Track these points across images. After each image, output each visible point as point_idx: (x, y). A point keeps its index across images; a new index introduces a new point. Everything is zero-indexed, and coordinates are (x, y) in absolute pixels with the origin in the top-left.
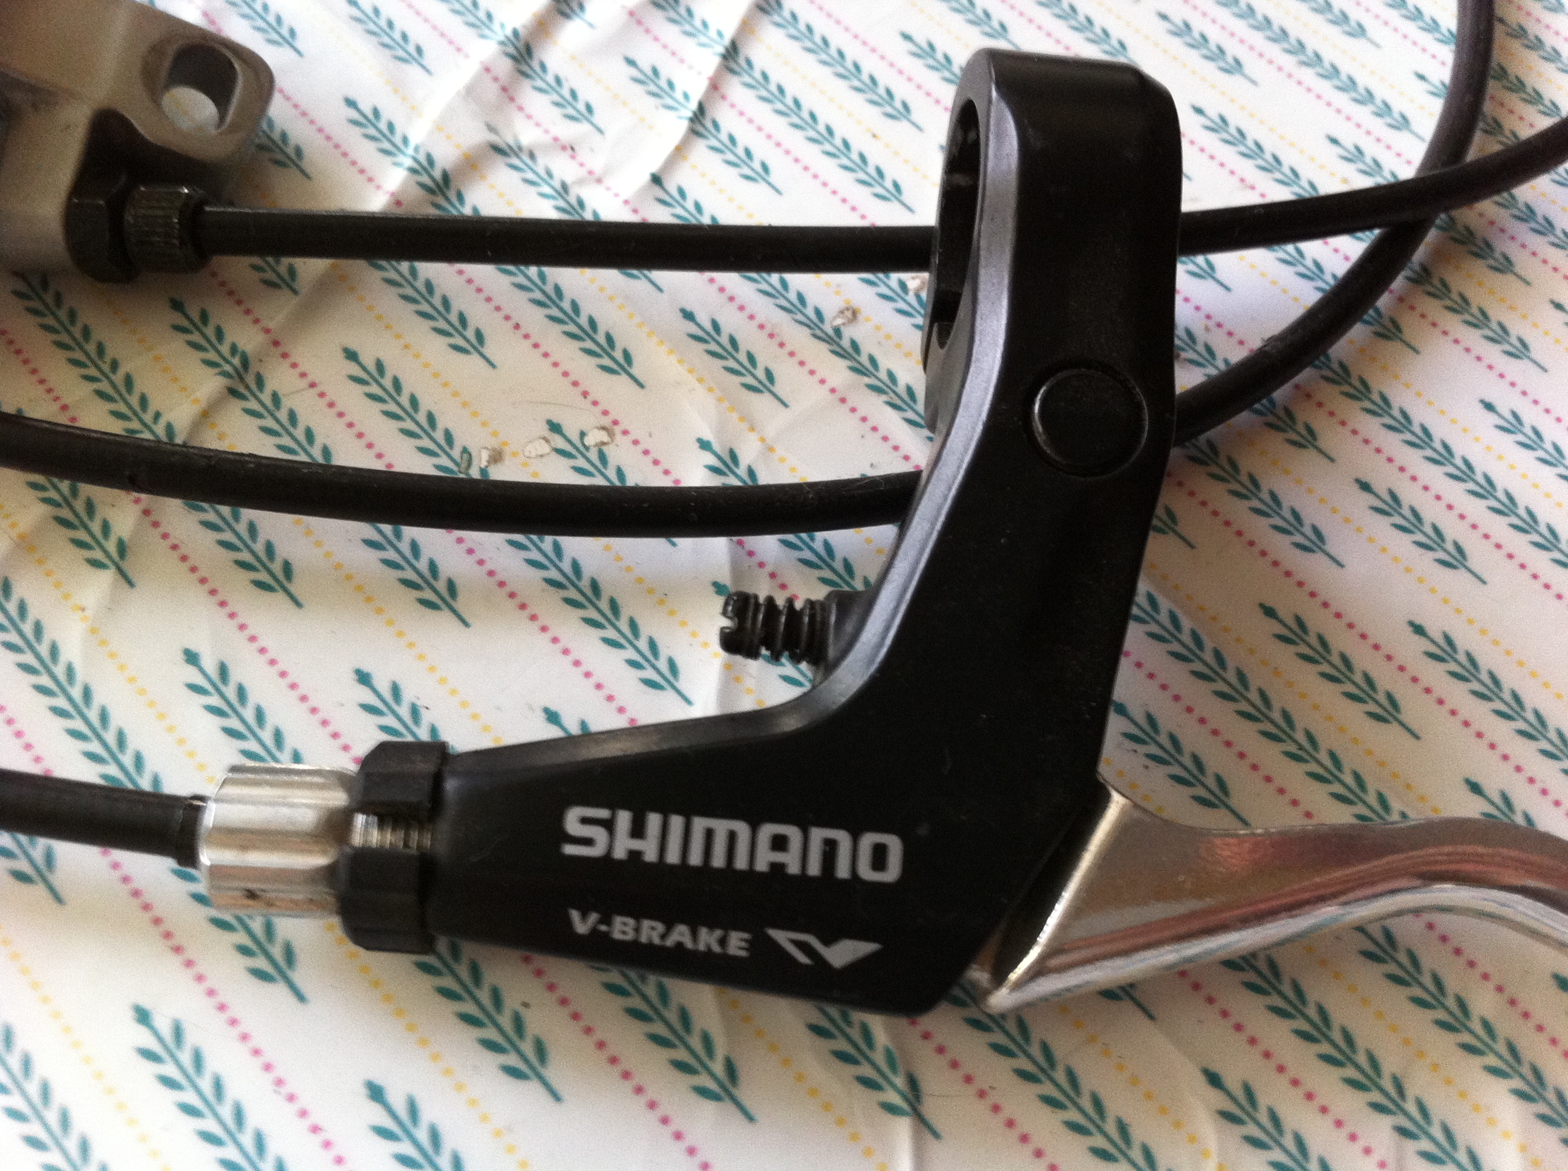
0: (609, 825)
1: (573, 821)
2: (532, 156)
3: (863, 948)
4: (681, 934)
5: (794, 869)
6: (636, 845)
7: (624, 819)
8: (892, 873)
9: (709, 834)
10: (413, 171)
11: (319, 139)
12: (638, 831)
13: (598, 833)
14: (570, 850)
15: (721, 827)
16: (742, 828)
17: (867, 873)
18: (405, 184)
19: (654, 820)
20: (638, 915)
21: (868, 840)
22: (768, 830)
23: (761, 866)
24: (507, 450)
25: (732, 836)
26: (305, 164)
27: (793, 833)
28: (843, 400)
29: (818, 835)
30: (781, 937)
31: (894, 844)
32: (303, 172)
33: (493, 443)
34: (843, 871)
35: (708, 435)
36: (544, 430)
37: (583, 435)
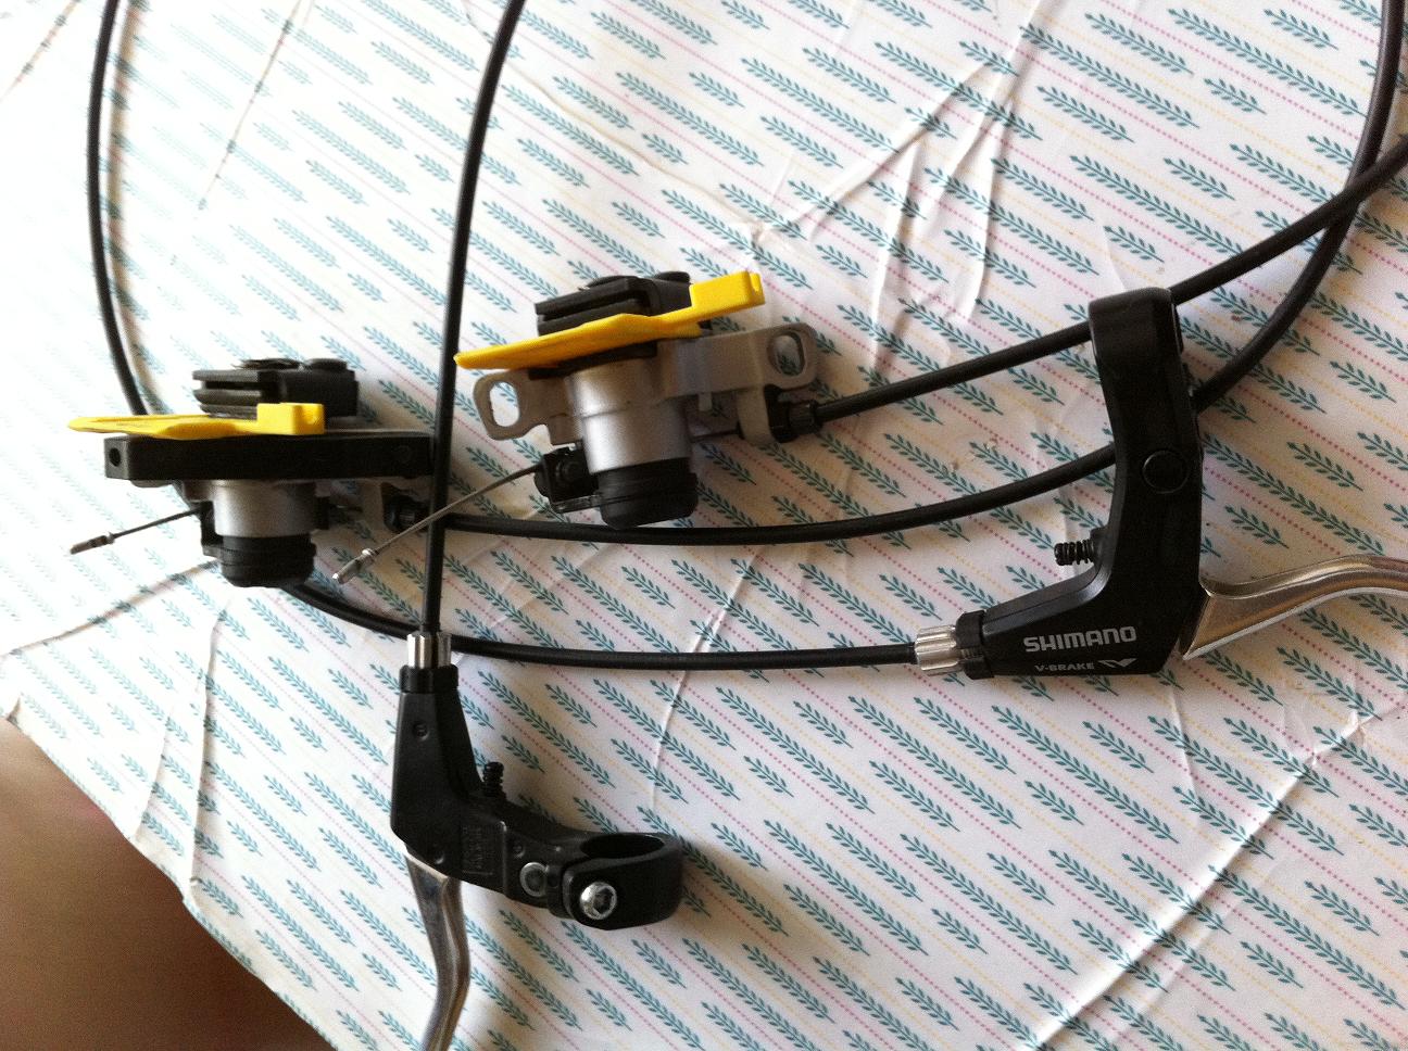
0: (1038, 641)
1: (1026, 641)
2: (923, 308)
3: (1131, 660)
4: (1071, 666)
5: (1101, 643)
6: (1048, 645)
7: (1042, 639)
8: (1134, 638)
9: (1070, 638)
10: (879, 340)
11: (837, 334)
12: (1047, 641)
13: (1036, 645)
14: (1028, 650)
15: (1074, 635)
16: (1081, 635)
17: (1125, 640)
18: (879, 347)
19: (1052, 638)
20: (1056, 664)
21: (1123, 630)
22: (1089, 634)
23: (1090, 644)
24: (959, 462)
25: (1078, 637)
26: (837, 349)
27: (1098, 633)
28: (1087, 394)
29: (1106, 632)
30: (1104, 662)
31: (1132, 629)
32: (837, 353)
33: (953, 460)
34: (1117, 641)
35: (1034, 431)
36: (970, 448)
37: (985, 446)
